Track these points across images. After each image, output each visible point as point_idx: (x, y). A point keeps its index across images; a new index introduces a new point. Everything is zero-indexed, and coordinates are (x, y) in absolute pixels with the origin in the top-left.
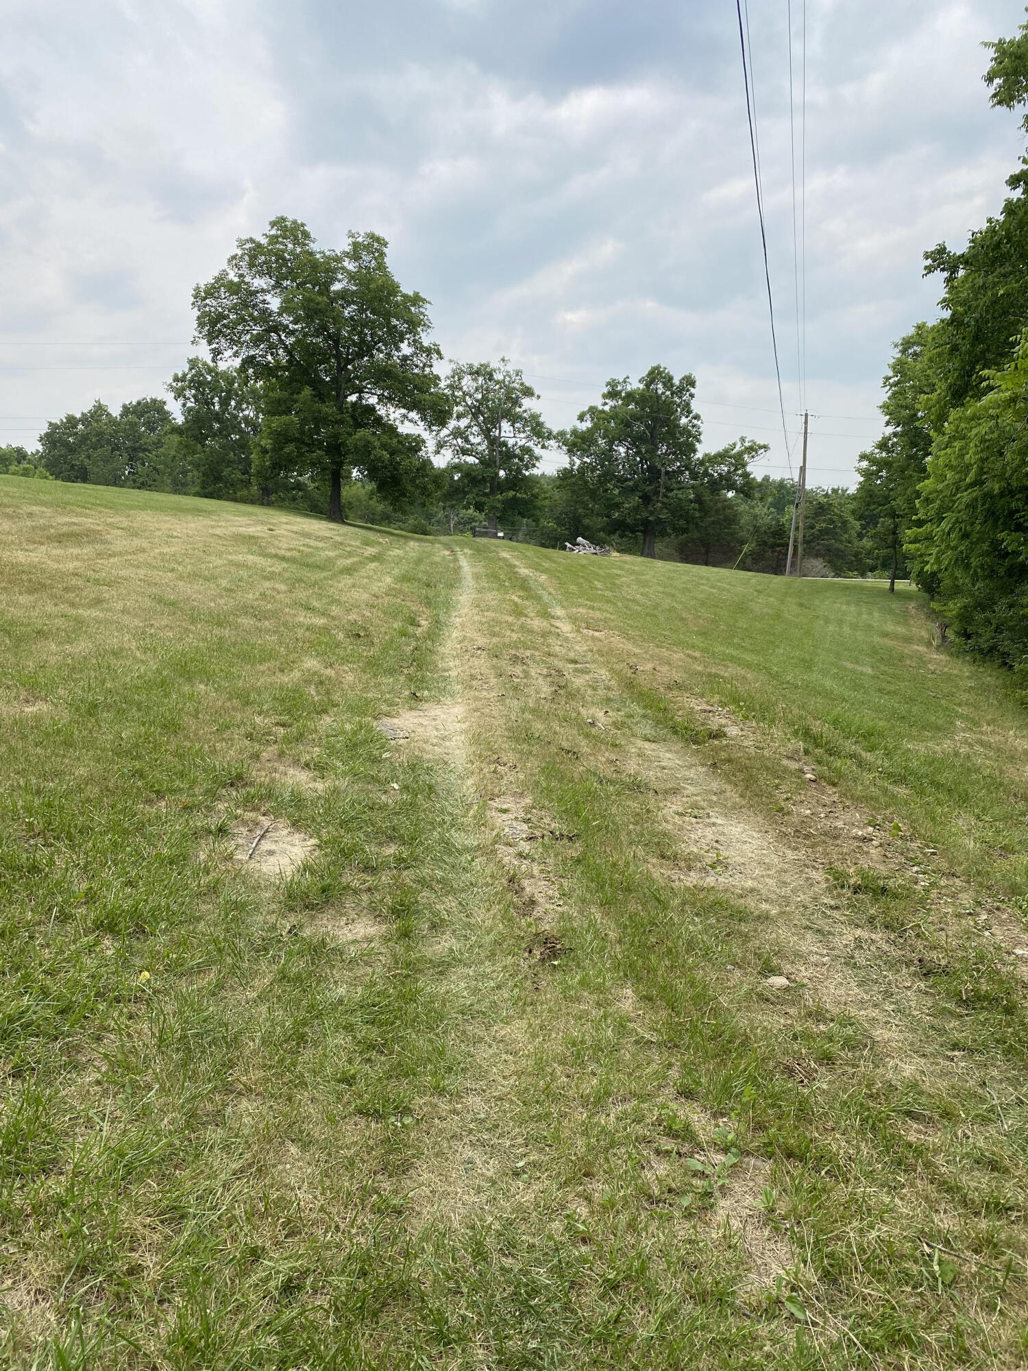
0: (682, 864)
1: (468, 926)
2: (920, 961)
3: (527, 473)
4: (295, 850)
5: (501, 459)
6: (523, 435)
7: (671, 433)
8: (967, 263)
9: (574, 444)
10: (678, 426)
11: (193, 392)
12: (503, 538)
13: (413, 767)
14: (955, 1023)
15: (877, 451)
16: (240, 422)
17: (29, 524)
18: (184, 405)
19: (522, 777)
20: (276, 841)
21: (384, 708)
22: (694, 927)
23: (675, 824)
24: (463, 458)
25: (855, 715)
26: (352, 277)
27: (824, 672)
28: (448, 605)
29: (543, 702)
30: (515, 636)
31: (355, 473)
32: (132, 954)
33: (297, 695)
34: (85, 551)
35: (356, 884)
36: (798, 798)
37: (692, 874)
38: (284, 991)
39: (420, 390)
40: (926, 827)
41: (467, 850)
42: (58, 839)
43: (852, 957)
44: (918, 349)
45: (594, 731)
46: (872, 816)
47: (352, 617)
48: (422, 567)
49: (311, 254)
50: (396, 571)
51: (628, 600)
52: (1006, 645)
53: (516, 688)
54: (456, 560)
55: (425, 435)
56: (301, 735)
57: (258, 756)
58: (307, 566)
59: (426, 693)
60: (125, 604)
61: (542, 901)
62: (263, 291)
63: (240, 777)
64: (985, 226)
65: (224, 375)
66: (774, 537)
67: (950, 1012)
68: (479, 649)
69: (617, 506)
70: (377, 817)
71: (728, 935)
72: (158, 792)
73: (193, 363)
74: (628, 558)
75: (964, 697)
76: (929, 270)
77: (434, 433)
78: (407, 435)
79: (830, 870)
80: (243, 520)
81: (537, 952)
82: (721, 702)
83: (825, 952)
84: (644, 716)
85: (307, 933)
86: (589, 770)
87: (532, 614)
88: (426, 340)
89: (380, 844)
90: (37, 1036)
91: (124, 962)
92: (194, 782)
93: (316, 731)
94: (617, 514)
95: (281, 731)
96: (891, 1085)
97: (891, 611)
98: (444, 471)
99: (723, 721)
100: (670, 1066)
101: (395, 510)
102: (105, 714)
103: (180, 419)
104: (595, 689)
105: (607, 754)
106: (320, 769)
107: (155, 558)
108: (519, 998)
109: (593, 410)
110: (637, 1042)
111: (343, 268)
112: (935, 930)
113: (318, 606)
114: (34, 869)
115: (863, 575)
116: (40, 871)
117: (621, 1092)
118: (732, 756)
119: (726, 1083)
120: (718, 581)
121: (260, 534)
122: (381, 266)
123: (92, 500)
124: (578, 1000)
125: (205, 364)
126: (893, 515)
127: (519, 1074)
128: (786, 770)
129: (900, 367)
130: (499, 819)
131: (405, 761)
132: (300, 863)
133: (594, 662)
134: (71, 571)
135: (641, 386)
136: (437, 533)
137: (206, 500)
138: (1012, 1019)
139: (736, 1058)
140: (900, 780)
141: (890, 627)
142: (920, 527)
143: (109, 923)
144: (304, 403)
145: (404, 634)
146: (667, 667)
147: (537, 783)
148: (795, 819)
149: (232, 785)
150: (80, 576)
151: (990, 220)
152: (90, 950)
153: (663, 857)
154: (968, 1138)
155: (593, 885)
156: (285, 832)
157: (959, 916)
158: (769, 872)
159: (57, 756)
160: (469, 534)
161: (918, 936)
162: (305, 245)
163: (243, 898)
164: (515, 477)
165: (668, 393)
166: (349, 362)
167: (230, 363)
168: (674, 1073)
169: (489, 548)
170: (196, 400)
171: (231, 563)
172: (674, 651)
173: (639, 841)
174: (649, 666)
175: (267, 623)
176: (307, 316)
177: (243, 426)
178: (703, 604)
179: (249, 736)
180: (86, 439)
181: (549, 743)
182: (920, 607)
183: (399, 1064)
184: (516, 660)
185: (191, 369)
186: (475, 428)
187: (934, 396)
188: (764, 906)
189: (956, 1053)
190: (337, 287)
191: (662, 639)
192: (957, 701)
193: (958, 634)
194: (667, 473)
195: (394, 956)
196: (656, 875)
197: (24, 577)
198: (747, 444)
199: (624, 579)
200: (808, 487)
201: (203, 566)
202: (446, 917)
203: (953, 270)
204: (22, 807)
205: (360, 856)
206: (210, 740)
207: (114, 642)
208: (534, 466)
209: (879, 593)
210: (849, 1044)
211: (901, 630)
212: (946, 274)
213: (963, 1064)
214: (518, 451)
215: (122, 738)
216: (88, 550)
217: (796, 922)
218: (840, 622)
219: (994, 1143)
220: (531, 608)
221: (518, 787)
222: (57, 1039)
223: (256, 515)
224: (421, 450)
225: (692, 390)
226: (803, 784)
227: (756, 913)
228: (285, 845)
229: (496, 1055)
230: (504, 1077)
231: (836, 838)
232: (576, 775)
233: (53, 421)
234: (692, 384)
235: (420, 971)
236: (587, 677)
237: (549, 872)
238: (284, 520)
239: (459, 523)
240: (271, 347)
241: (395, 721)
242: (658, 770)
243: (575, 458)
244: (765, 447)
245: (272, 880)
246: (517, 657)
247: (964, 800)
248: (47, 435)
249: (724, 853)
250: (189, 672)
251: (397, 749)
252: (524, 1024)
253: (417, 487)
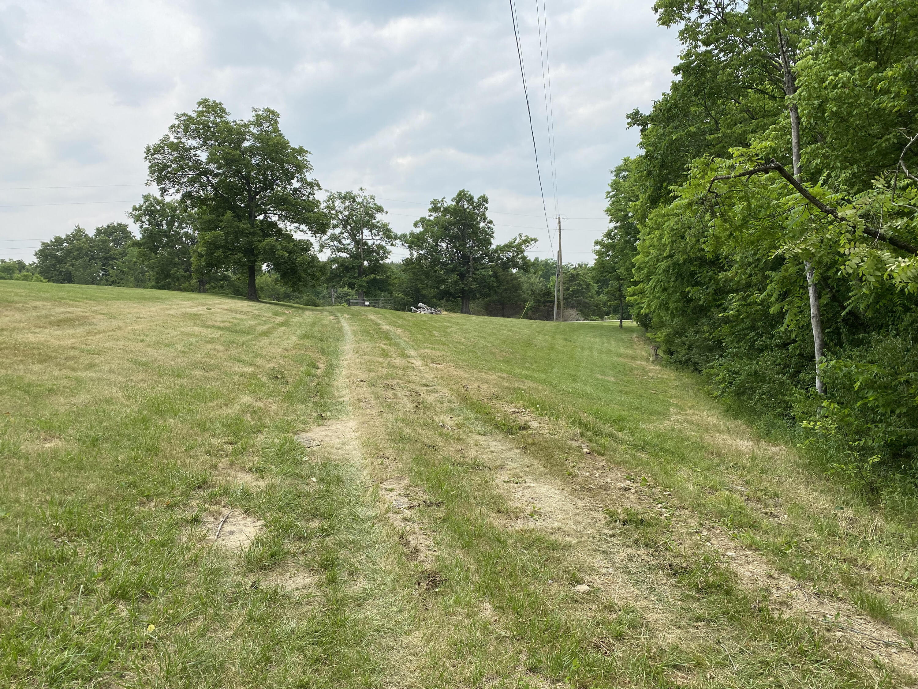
0: (512, 515)
1: (375, 571)
2: (670, 566)
3: (382, 262)
4: (248, 529)
5: (364, 254)
6: (378, 238)
7: (475, 233)
8: (652, 120)
9: (412, 242)
10: (479, 228)
11: (147, 217)
12: (369, 306)
13: (325, 465)
14: (696, 604)
15: (605, 239)
16: (182, 237)
17: (34, 314)
18: (141, 227)
19: (400, 465)
20: (235, 524)
21: (300, 426)
22: (524, 557)
23: (504, 489)
24: (339, 254)
25: (608, 409)
26: (256, 137)
27: (585, 382)
28: (337, 353)
29: (408, 414)
30: (385, 371)
31: (264, 267)
32: (140, 613)
33: (239, 422)
34: (77, 331)
35: (293, 549)
36: (581, 465)
37: (519, 521)
38: (252, 628)
39: (307, 210)
40: (662, 478)
41: (368, 519)
42: (78, 536)
43: (627, 568)
44: (626, 173)
45: (445, 431)
46: (628, 473)
47: (271, 365)
48: (316, 328)
49: (227, 123)
50: (299, 332)
51: (457, 342)
52: (696, 357)
53: (389, 406)
54: (339, 322)
55: (312, 240)
56: (245, 449)
57: (216, 466)
58: (237, 332)
59: (328, 414)
60: (111, 367)
61: (423, 549)
62: (195, 148)
63: (205, 482)
64: (661, 98)
65: (169, 205)
66: (544, 297)
67: (692, 597)
68: (362, 381)
69: (444, 281)
70: (303, 502)
71: (547, 560)
72: (148, 497)
73: (146, 198)
74: (453, 315)
75: (673, 392)
76: (630, 125)
77: (318, 238)
78: (300, 240)
79: (607, 511)
80: (188, 303)
81: (424, 585)
82: (524, 406)
83: (609, 565)
84: (476, 419)
85: (263, 586)
86: (444, 458)
87: (394, 356)
88: (309, 177)
89: (308, 520)
90: (76, 679)
91: (135, 621)
92: (173, 487)
93: (254, 445)
94: (443, 286)
95: (231, 447)
96: (662, 649)
97: (622, 340)
98: (326, 263)
99: (527, 418)
100: (520, 652)
101: (294, 291)
102: (104, 445)
103: (138, 236)
104: (441, 403)
105: (455, 446)
106: (260, 471)
107: (129, 333)
108: (415, 617)
109: (423, 220)
110: (497, 638)
111: (250, 132)
112: (677, 545)
113: (247, 359)
114: (63, 559)
115: (602, 318)
116: (67, 560)
117: (490, 673)
118: (536, 441)
119: (558, 659)
120: (512, 327)
121: (201, 312)
122: (276, 130)
123: (80, 295)
124: (454, 614)
125: (155, 198)
126: (618, 279)
127: (422, 668)
128: (570, 447)
129: (615, 185)
130: (388, 496)
131: (319, 461)
132: (253, 538)
133: (439, 384)
134: (69, 345)
135: (454, 203)
136: (323, 305)
137: (160, 291)
138: (731, 598)
139: (562, 642)
140: (642, 449)
141: (622, 350)
142: (635, 286)
143: (122, 593)
144: (227, 222)
145: (308, 374)
146: (487, 385)
147: (411, 469)
148: (580, 479)
149: (200, 487)
150: (76, 349)
151: (664, 94)
152: (110, 612)
153: (499, 512)
154: (714, 678)
155: (456, 535)
156: (241, 517)
157: (690, 534)
158: (568, 516)
159: (72, 477)
160: (345, 304)
161: (666, 549)
162: (223, 117)
163: (216, 566)
164: (375, 265)
165: (471, 207)
166: (257, 193)
167: (173, 197)
168: (523, 656)
169: (360, 313)
170: (150, 223)
171: (183, 333)
172: (490, 375)
173: (483, 503)
174: (476, 385)
175: (212, 373)
176: (226, 164)
177: (184, 239)
178: (504, 342)
179: (208, 453)
180: (70, 253)
181: (416, 441)
182: (640, 336)
183: (338, 671)
184: (387, 387)
185: (145, 202)
186: (345, 234)
187: (639, 203)
188: (568, 539)
189: (699, 624)
190: (246, 144)
191: (481, 366)
192: (669, 395)
193: (664, 352)
194: (474, 259)
195: (326, 596)
196: (496, 524)
197: (35, 352)
198: (523, 238)
199: (452, 329)
200: (563, 264)
201: (164, 337)
202: (359, 566)
203: (645, 124)
204: (50, 516)
205: (294, 530)
206: (181, 457)
207: (106, 394)
208: (387, 257)
209: (614, 329)
210: (633, 625)
211: (629, 352)
212: (640, 127)
213: (704, 630)
214: (375, 248)
215: (118, 461)
216: (80, 330)
217: (589, 547)
218: (591, 349)
219: (730, 680)
220: (393, 350)
221: (398, 473)
222: (91, 680)
223: (197, 299)
224: (310, 250)
225: (486, 205)
226: (583, 456)
227: (563, 543)
228: (241, 527)
229: (403, 657)
230: (411, 672)
231: (607, 489)
232: (436, 462)
233: (45, 241)
234: (486, 201)
235: (345, 605)
236: (436, 395)
237: (425, 529)
238: (217, 302)
239: (338, 297)
240: (203, 186)
241: (309, 434)
242: (489, 453)
243: (413, 252)
244: (535, 240)
245: (235, 552)
246: (388, 385)
247: (682, 458)
248: (41, 251)
249: (538, 506)
250: (161, 411)
251: (313, 454)
252: (420, 634)
253: (309, 274)
